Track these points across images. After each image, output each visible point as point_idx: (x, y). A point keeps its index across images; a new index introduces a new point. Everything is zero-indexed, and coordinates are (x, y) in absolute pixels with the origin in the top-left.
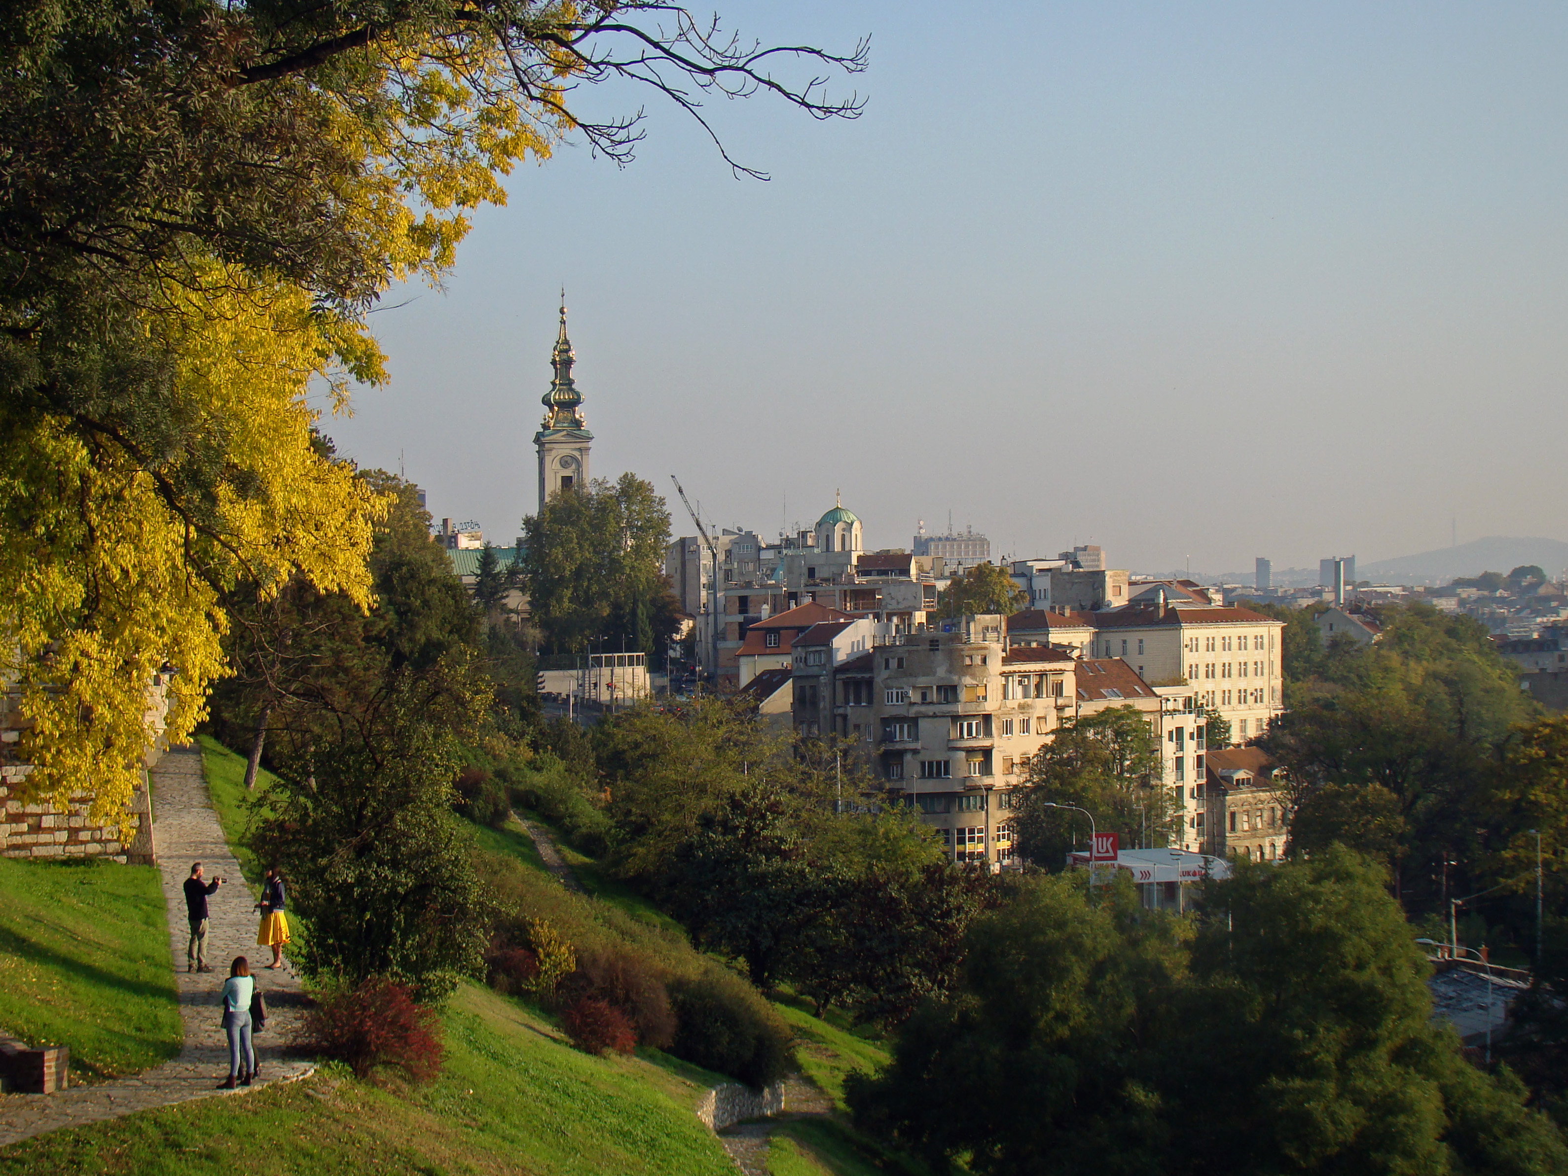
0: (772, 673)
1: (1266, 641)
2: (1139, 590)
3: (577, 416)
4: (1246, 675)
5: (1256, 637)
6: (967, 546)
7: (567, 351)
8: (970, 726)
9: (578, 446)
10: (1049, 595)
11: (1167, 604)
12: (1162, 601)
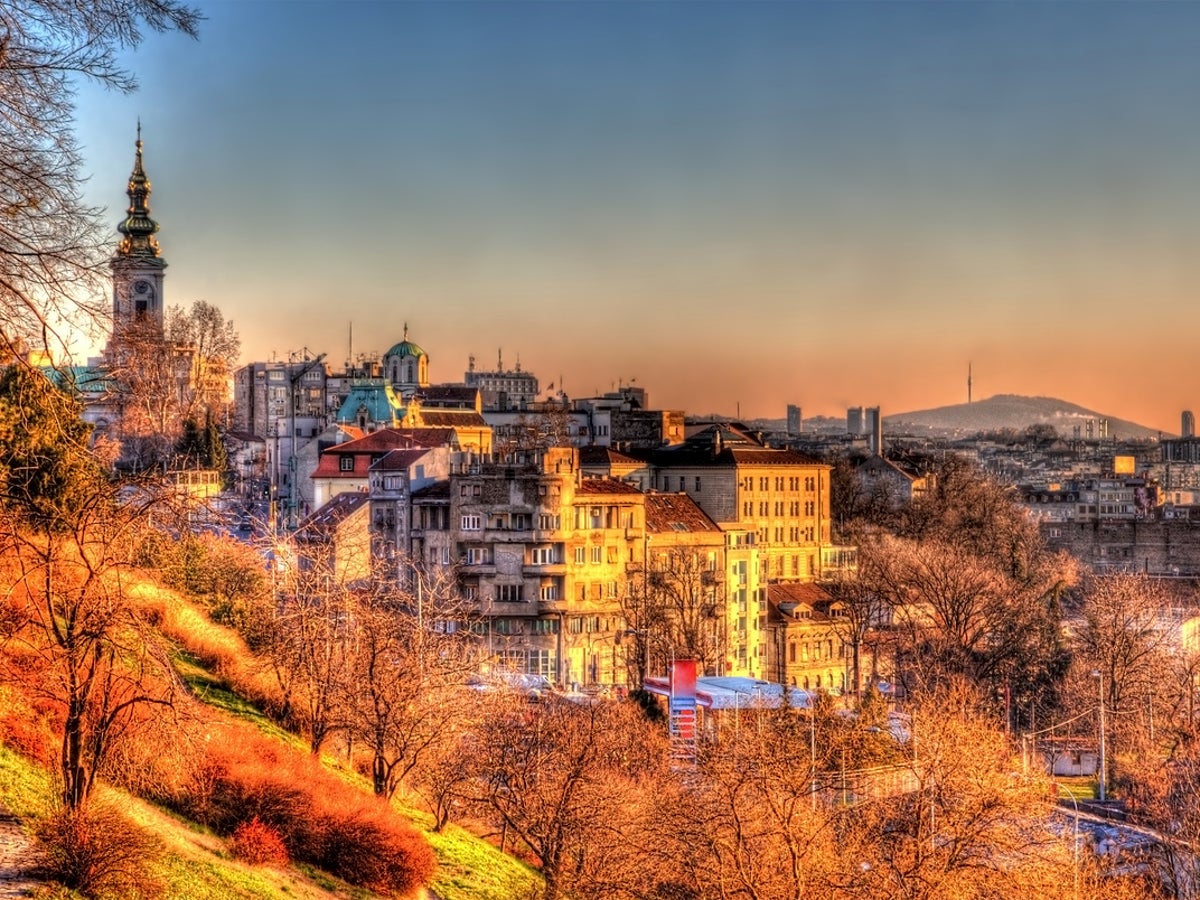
0: (347, 495)
1: (816, 483)
2: (694, 431)
3: (152, 244)
4: (797, 514)
5: (807, 479)
6: (516, 383)
7: (142, 182)
8: (544, 552)
9: (152, 272)
10: (609, 431)
11: (722, 445)
12: (718, 442)
